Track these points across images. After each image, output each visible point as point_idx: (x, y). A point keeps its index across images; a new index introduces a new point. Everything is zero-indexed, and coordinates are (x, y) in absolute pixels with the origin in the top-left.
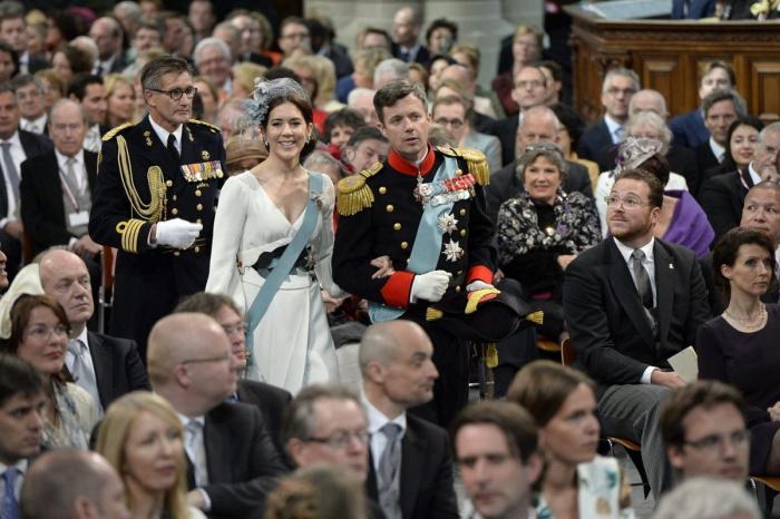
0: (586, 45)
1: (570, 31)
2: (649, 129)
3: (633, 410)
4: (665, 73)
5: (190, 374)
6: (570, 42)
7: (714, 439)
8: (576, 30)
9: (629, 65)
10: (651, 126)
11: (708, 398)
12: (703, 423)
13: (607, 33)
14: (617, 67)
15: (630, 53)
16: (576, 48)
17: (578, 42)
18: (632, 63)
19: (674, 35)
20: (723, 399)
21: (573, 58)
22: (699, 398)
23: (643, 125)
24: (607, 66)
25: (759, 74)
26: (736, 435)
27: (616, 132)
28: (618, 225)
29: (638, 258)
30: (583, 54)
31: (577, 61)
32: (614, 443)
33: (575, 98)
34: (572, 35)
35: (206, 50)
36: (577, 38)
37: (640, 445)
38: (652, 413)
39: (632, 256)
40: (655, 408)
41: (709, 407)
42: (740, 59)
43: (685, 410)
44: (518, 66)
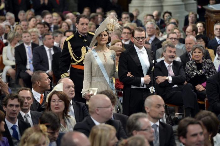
0: (210, 17)
1: (205, 13)
5: (99, 111)
6: (205, 16)
13: (216, 13)
16: (207, 18)
17: (207, 16)
27: (219, 41)
30: (209, 19)
31: (207, 22)
33: (207, 32)
34: (206, 14)
36: (207, 15)
44: (190, 24)
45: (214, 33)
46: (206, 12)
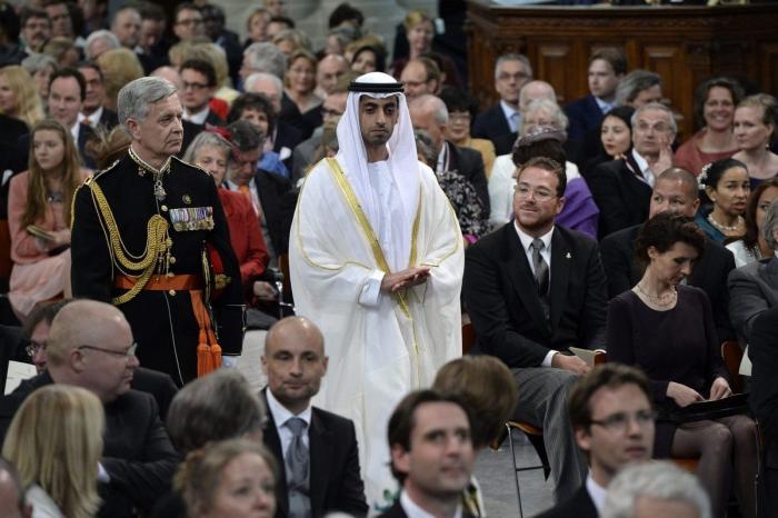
0: (481, 31)
1: (465, 17)
2: (542, 116)
3: (535, 394)
4: (558, 59)
6: (465, 28)
7: (619, 418)
8: (471, 16)
9: (523, 51)
10: (544, 113)
11: (614, 378)
12: (609, 402)
13: (501, 19)
14: (511, 52)
15: (524, 38)
16: (471, 34)
17: (472, 28)
18: (526, 49)
19: (567, 21)
20: (627, 379)
21: (468, 44)
22: (605, 379)
23: (536, 112)
24: (501, 51)
25: (652, 58)
26: (641, 415)
27: (512, 117)
28: (528, 215)
29: (537, 246)
30: (478, 39)
31: (472, 46)
32: (512, 427)
33: (470, 84)
34: (467, 21)
35: (97, 44)
36: (472, 24)
37: (542, 430)
38: (554, 398)
39: (532, 245)
40: (558, 391)
41: (614, 387)
42: (632, 44)
43: (592, 390)
44: (414, 53)
45: (494, 89)
46: (469, 13)
